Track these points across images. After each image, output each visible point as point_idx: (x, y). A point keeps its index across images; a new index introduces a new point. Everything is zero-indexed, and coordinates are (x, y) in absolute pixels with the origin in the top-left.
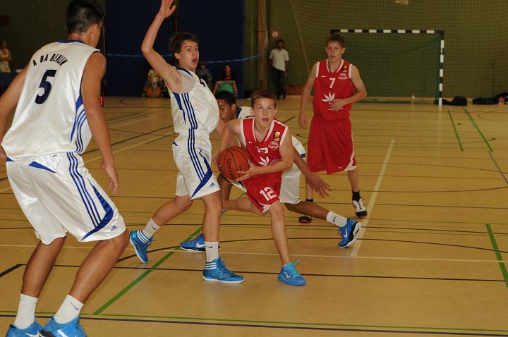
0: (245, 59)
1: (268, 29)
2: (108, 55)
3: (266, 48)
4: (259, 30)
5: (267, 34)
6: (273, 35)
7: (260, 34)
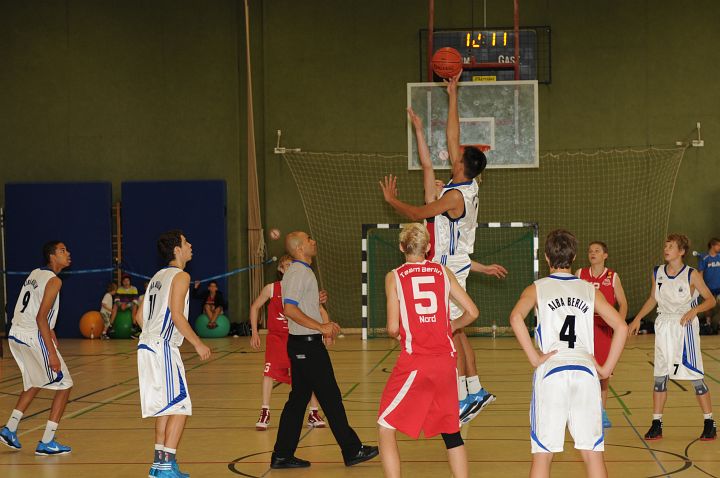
0: (229, 274)
1: (264, 227)
2: (9, 273)
3: (263, 256)
4: (249, 227)
5: (262, 236)
6: (272, 235)
7: (251, 233)
